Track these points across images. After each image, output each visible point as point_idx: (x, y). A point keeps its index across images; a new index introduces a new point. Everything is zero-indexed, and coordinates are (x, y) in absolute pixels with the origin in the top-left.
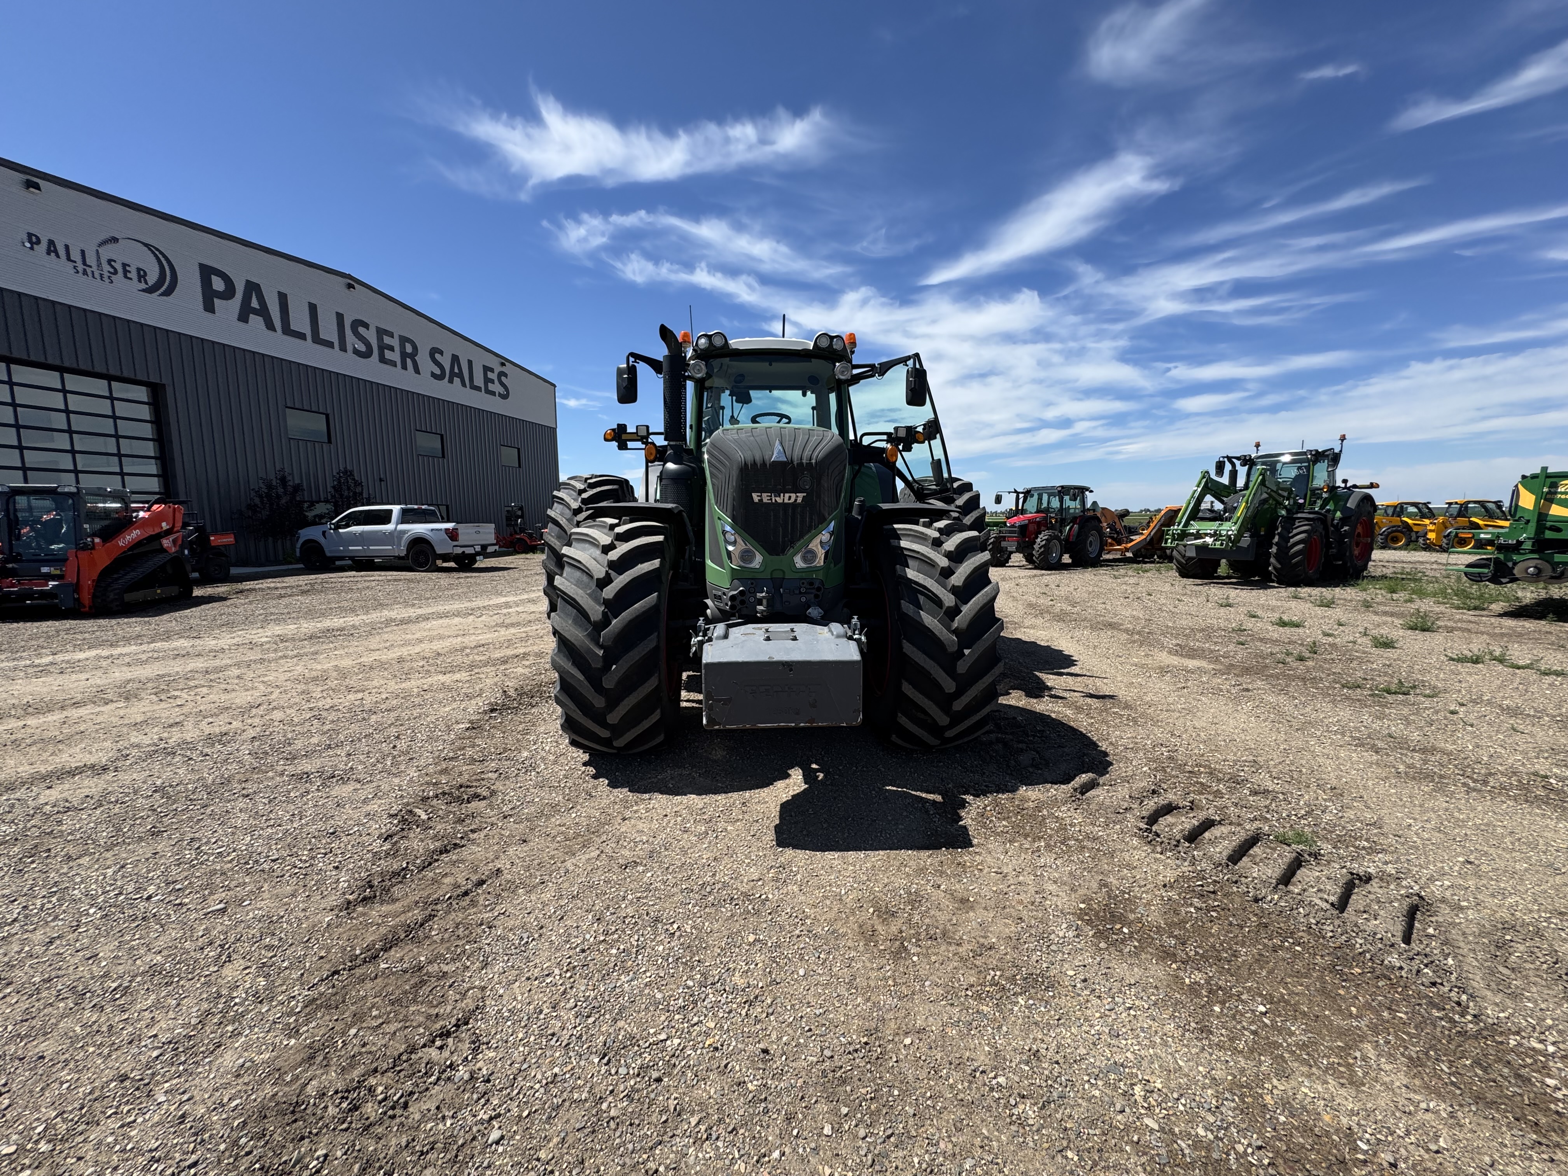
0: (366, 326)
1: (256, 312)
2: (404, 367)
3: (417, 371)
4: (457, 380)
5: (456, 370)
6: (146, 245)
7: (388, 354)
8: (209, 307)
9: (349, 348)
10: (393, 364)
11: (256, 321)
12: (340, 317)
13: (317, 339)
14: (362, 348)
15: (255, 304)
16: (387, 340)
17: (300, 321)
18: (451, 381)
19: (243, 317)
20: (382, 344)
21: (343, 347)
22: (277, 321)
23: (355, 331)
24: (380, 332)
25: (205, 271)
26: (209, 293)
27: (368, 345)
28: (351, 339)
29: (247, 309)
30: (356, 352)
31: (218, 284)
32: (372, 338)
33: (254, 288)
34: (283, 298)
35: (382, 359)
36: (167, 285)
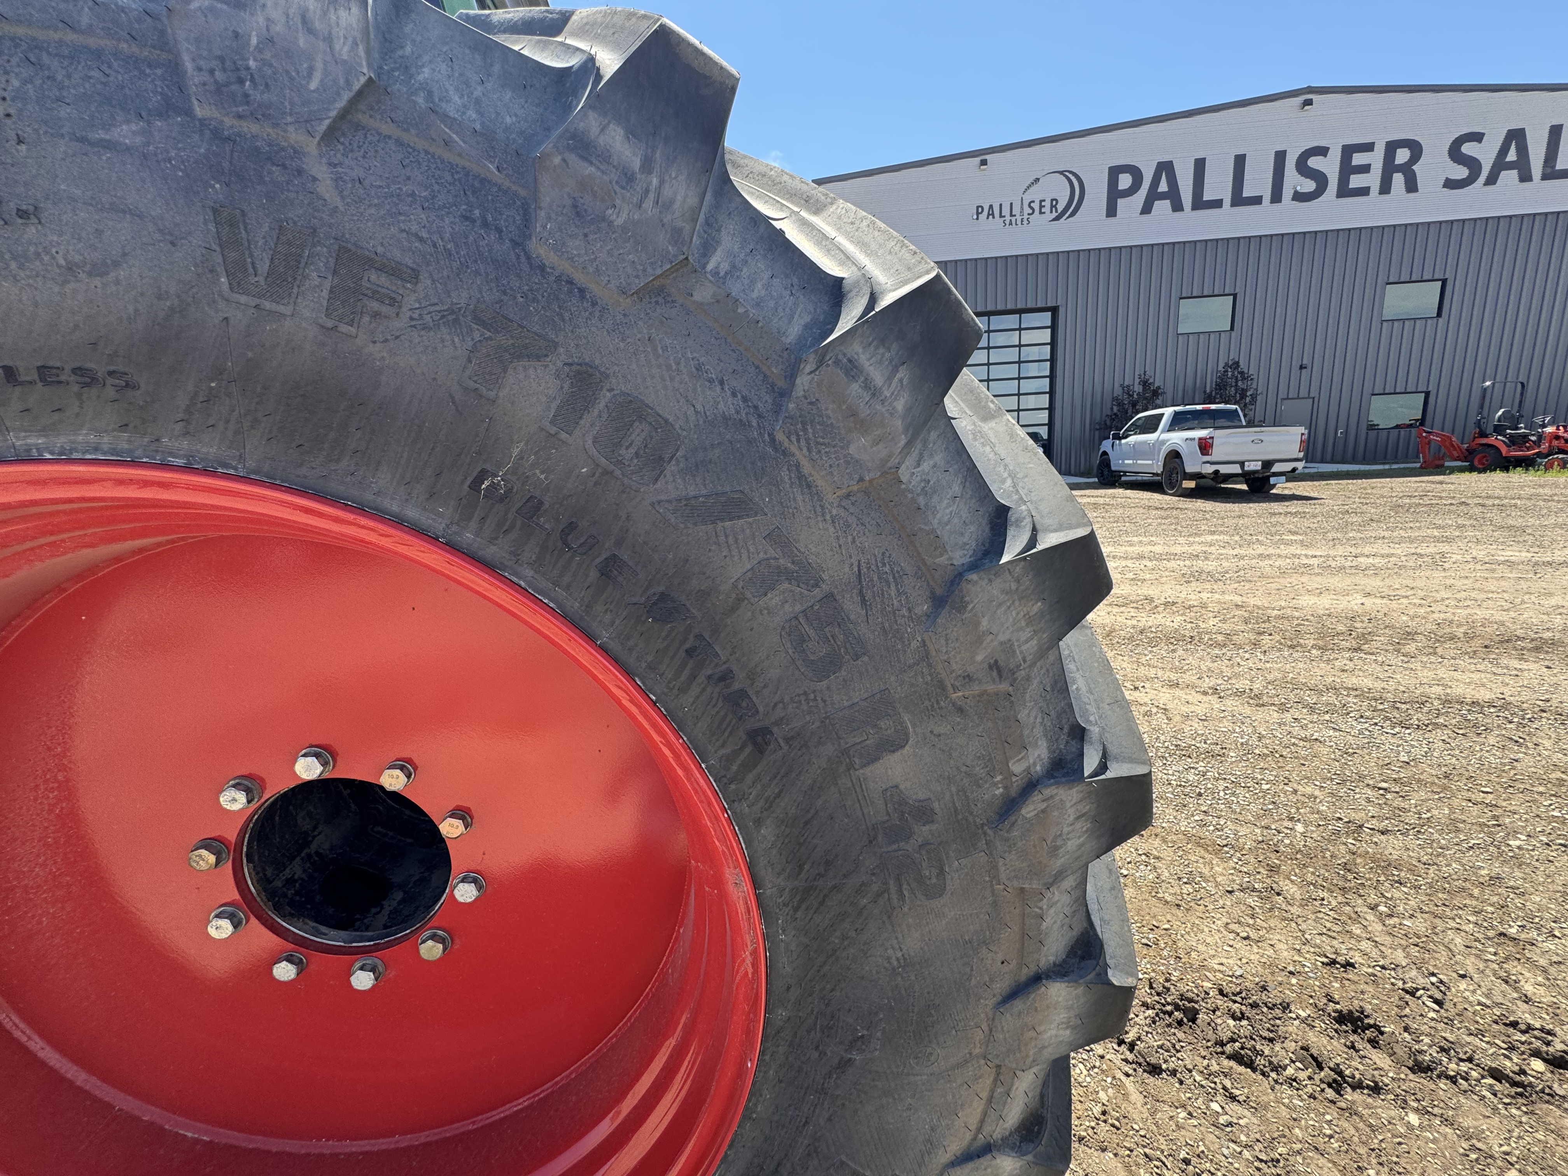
0: (1322, 151)
1: (1163, 196)
2: (1385, 188)
3: (1411, 186)
4: (1509, 177)
5: (1512, 156)
6: (1061, 173)
7: (1356, 181)
8: (1111, 211)
9: (1287, 194)
10: (1364, 191)
11: (1162, 207)
12: (1280, 157)
13: (1238, 200)
14: (1309, 186)
15: (1163, 187)
16: (1358, 159)
18: (1491, 180)
19: (1147, 209)
20: (1347, 169)
21: (1276, 197)
22: (1187, 197)
23: (1302, 167)
24: (1348, 151)
25: (1114, 172)
26: (1114, 195)
27: (1321, 179)
28: (1293, 181)
29: (1153, 196)
30: (1299, 197)
31: (1125, 182)
32: (1330, 166)
33: (1166, 168)
34: (1200, 165)
35: (1344, 191)
36: (1074, 206)
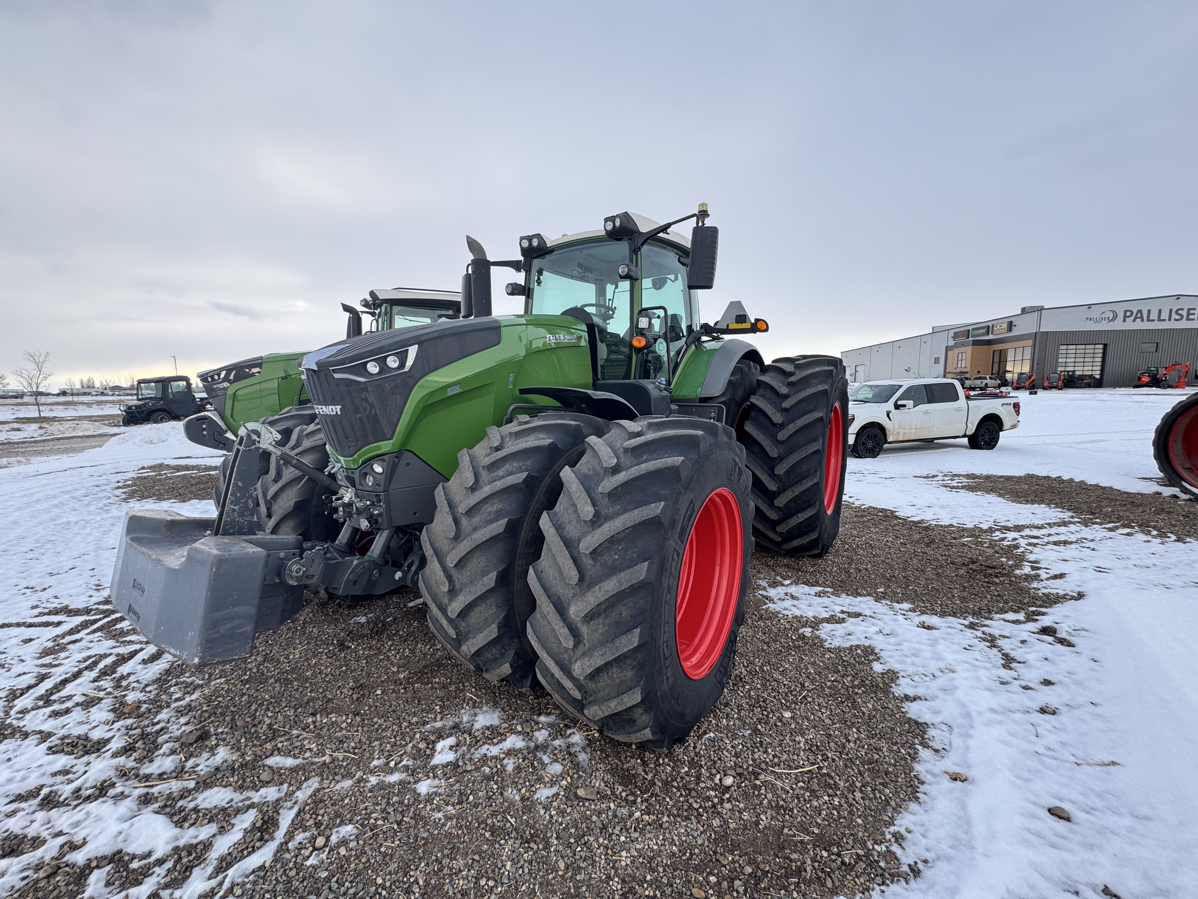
0: (1182, 309)
1: (1139, 318)
6: (1112, 311)
7: (1191, 317)
8: (1124, 321)
9: (1173, 319)
10: (1193, 319)
11: (1138, 320)
12: (1171, 310)
13: (1159, 320)
14: (1178, 317)
16: (1191, 312)
17: (1154, 316)
19: (1134, 321)
20: (1189, 314)
21: (1170, 319)
22: (1145, 318)
23: (1177, 313)
24: (1189, 310)
25: (1126, 312)
26: (1125, 317)
27: (1182, 316)
28: (1174, 316)
29: (1136, 318)
30: (1176, 320)
31: (1128, 314)
32: (1184, 313)
33: (1140, 311)
34: (1149, 311)
35: (1188, 319)
36: (1114, 319)
